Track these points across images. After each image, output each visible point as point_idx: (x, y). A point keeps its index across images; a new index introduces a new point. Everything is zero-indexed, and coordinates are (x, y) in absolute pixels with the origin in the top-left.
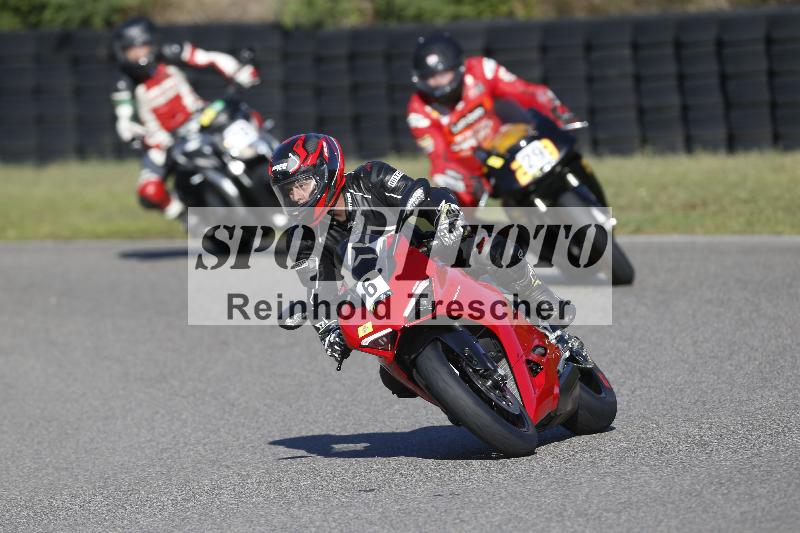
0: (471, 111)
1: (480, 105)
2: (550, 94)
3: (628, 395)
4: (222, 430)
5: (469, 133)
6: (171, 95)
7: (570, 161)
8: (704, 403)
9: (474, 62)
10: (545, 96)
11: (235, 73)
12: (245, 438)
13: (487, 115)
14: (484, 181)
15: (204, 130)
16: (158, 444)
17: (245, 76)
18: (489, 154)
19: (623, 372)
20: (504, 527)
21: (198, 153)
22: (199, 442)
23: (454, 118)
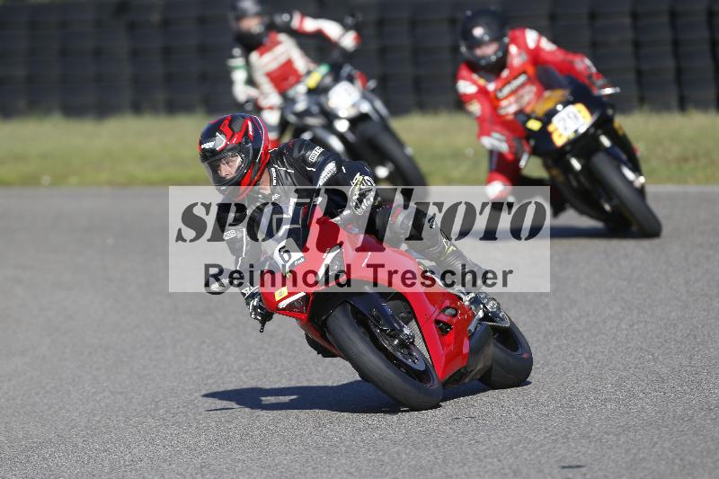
0: (515, 78)
1: (524, 72)
2: (588, 62)
3: (627, 329)
4: (262, 358)
5: (512, 99)
6: (282, 60)
7: (603, 124)
8: (695, 337)
9: (518, 33)
10: (584, 64)
11: (340, 38)
12: (282, 366)
13: (530, 81)
14: (524, 142)
15: (311, 92)
16: (204, 370)
17: (348, 41)
18: (529, 117)
19: (623, 309)
20: (515, 448)
21: (307, 113)
22: (240, 370)
23: (500, 84)
